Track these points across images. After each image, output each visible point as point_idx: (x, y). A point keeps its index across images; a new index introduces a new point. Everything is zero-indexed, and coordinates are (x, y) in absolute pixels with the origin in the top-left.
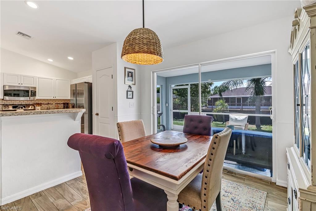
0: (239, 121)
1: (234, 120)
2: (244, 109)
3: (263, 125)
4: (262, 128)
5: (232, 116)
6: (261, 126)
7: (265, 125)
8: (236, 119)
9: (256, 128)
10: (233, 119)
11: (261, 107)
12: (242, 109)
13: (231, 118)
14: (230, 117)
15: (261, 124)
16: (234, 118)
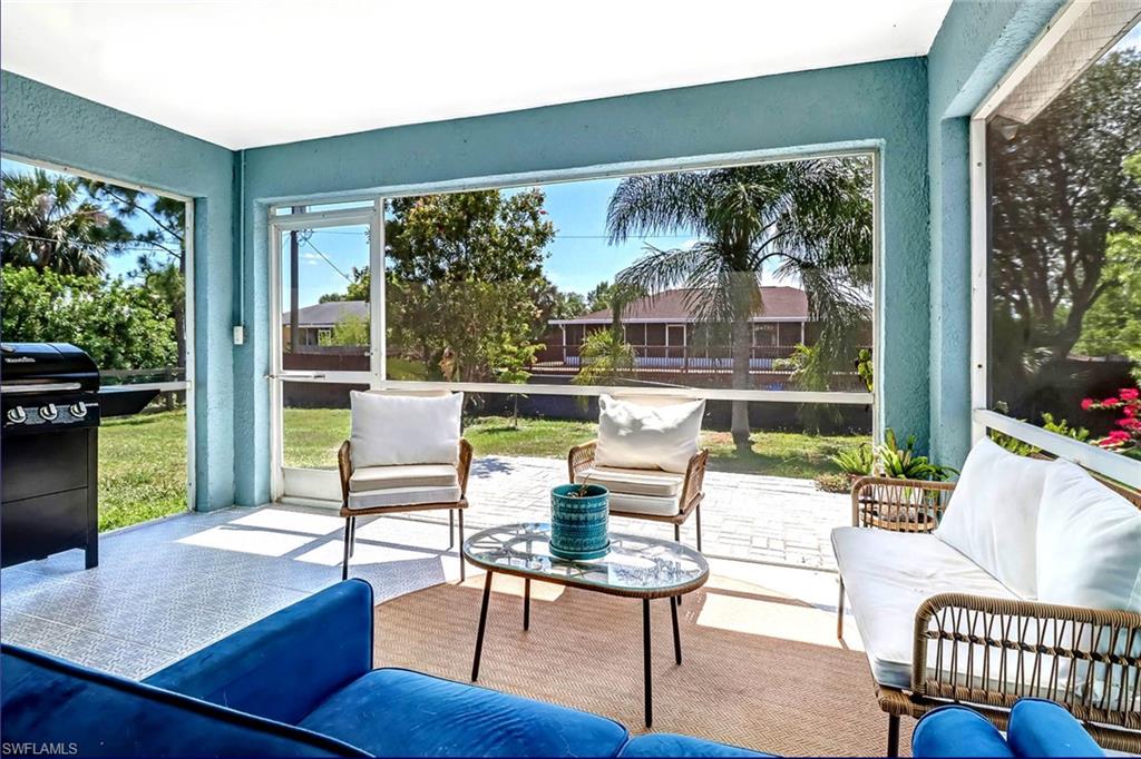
0: (655, 435)
1: (623, 432)
2: (694, 369)
3: (759, 431)
4: (753, 443)
5: (613, 407)
6: (753, 436)
7: (765, 432)
8: (636, 424)
9: (734, 447)
10: (618, 427)
11: (752, 362)
12: (686, 368)
13: (606, 415)
14: (602, 412)
15: (751, 425)
16: (623, 419)
